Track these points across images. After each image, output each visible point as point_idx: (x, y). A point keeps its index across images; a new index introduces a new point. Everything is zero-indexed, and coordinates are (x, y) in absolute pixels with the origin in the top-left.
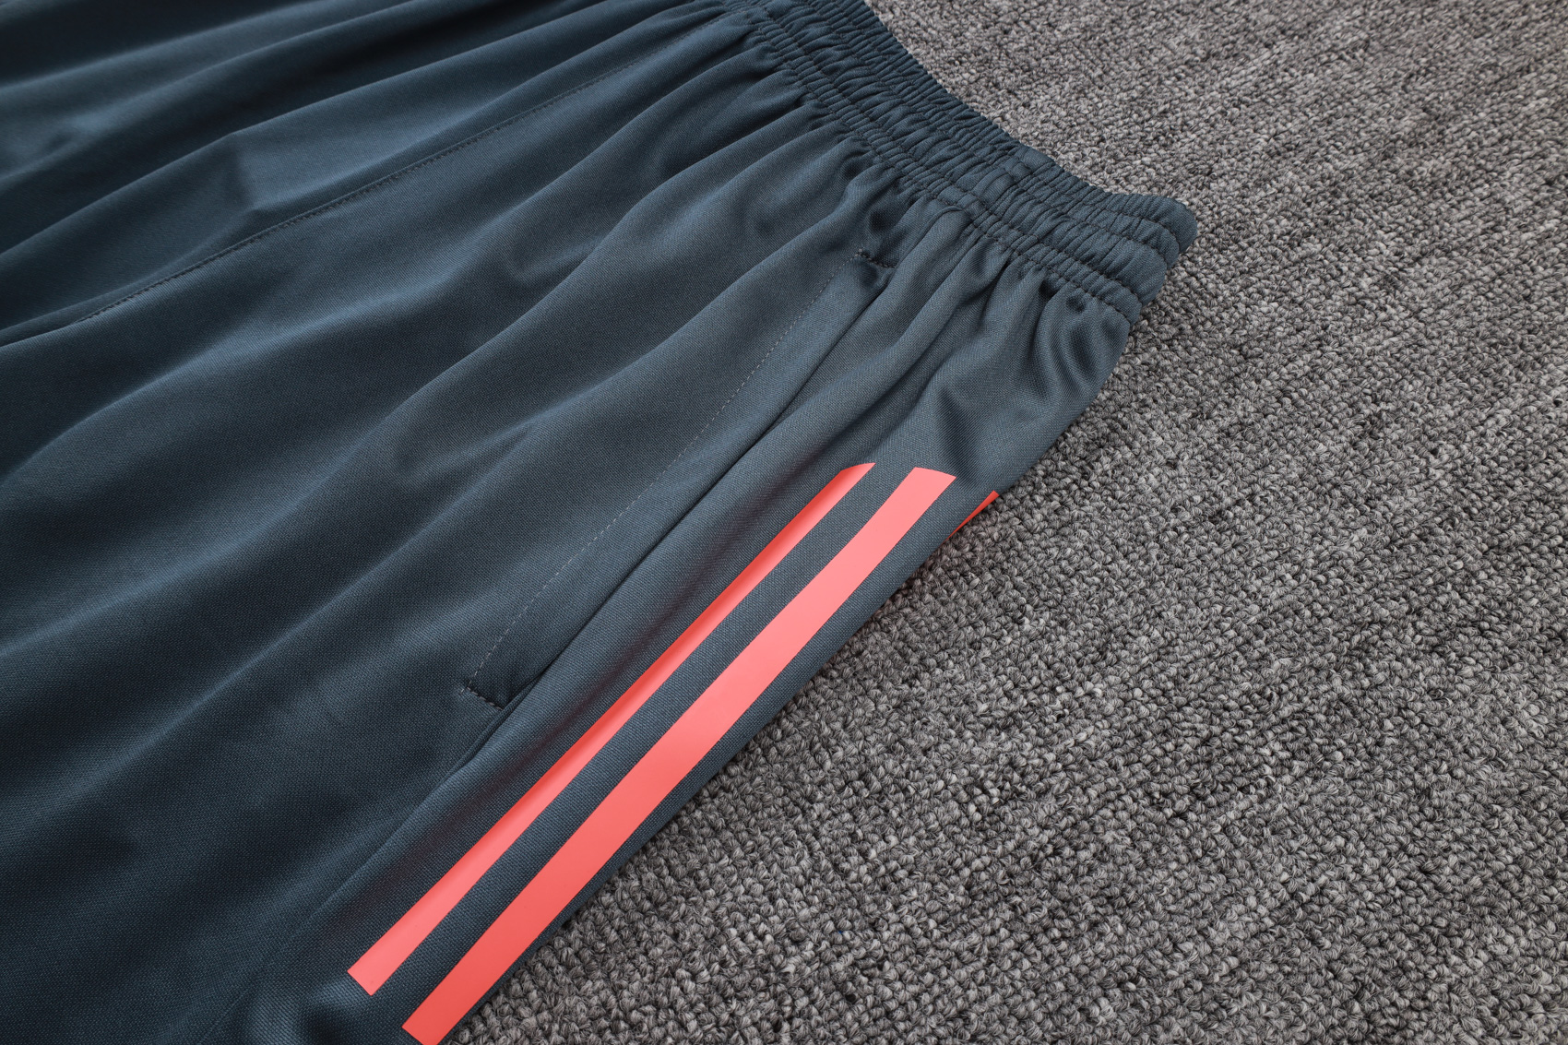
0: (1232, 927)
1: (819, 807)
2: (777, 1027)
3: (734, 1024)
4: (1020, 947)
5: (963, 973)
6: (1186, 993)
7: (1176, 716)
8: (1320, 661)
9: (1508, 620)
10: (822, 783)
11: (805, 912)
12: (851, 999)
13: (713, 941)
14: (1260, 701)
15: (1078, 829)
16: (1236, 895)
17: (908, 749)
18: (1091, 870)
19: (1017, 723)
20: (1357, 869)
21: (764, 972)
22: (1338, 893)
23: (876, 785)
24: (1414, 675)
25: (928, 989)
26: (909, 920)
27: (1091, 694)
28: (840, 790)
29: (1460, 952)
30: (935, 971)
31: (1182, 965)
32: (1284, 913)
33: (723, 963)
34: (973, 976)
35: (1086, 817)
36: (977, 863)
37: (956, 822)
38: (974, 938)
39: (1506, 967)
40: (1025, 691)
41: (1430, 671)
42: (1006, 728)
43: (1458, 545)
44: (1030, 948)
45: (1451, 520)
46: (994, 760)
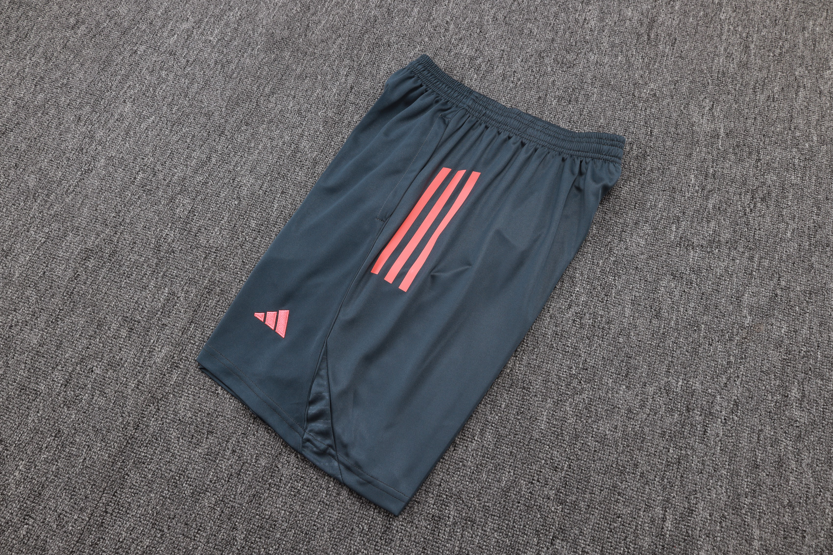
0: (628, 312)
1: (554, 345)
2: (580, 382)
3: (574, 388)
4: (602, 341)
5: (598, 352)
6: (630, 328)
7: (593, 284)
8: (606, 257)
9: (627, 226)
10: (551, 341)
11: (568, 363)
12: (586, 369)
13: (560, 378)
14: (602, 271)
15: (594, 316)
16: (624, 307)
17: (559, 324)
18: (602, 320)
19: (571, 305)
20: (637, 288)
21: (571, 377)
22: (637, 294)
23: (560, 334)
24: (621, 248)
25: (596, 358)
26: (584, 350)
27: (577, 291)
28: (555, 339)
29: (660, 290)
30: (594, 355)
31: (626, 324)
32: (633, 304)
33: (564, 380)
34: (600, 351)
35: (594, 313)
36: (585, 334)
37: (577, 330)
38: (595, 345)
39: (667, 287)
40: (567, 299)
41: (622, 245)
42: (570, 308)
43: (610, 217)
44: (604, 340)
45: (606, 213)
46: (573, 315)
